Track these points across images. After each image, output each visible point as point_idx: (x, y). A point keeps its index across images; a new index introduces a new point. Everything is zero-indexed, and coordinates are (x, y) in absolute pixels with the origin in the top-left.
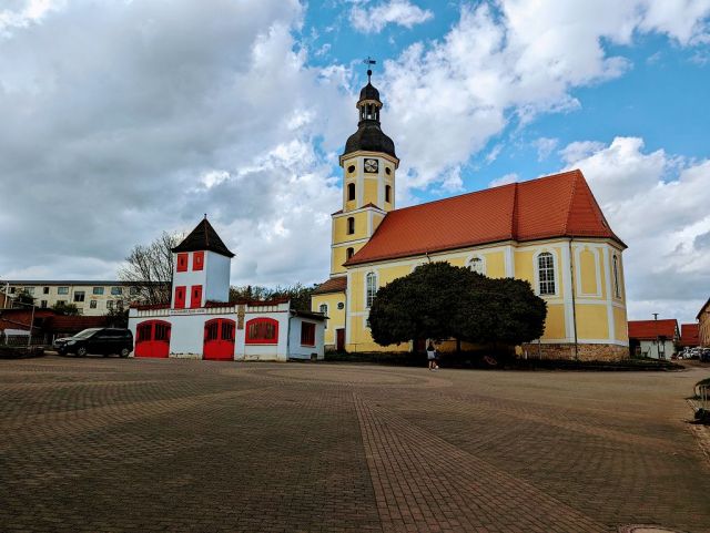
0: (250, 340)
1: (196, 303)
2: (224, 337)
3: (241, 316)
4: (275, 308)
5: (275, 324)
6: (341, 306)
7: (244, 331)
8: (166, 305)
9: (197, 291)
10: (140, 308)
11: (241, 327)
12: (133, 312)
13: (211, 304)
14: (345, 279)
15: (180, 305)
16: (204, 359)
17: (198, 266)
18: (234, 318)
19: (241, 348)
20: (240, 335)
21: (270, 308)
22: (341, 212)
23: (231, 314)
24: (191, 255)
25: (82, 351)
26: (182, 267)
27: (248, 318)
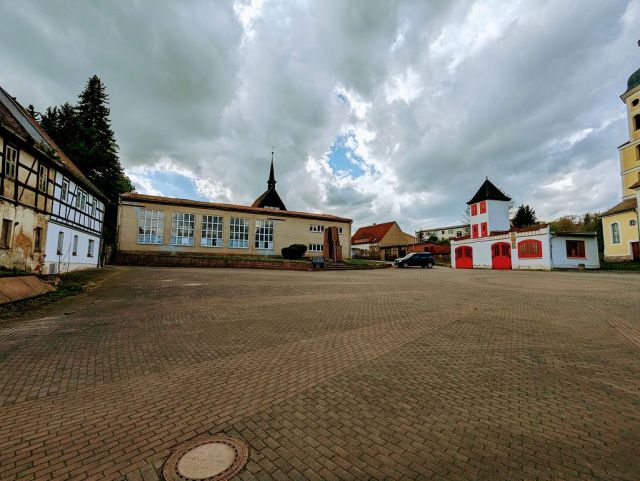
0: (522, 255)
1: (484, 235)
2: (504, 254)
3: (514, 240)
4: (537, 232)
5: (539, 243)
6: (632, 223)
7: (517, 250)
8: (468, 237)
9: (484, 226)
10: (455, 239)
11: (514, 248)
12: (452, 242)
13: (494, 234)
14: (635, 200)
15: (476, 236)
16: (493, 268)
17: (483, 211)
18: (509, 241)
19: (516, 261)
20: (514, 253)
21: (534, 233)
22: (628, 142)
23: (506, 239)
24: (478, 204)
25: (406, 265)
26: (474, 213)
27: (518, 240)
